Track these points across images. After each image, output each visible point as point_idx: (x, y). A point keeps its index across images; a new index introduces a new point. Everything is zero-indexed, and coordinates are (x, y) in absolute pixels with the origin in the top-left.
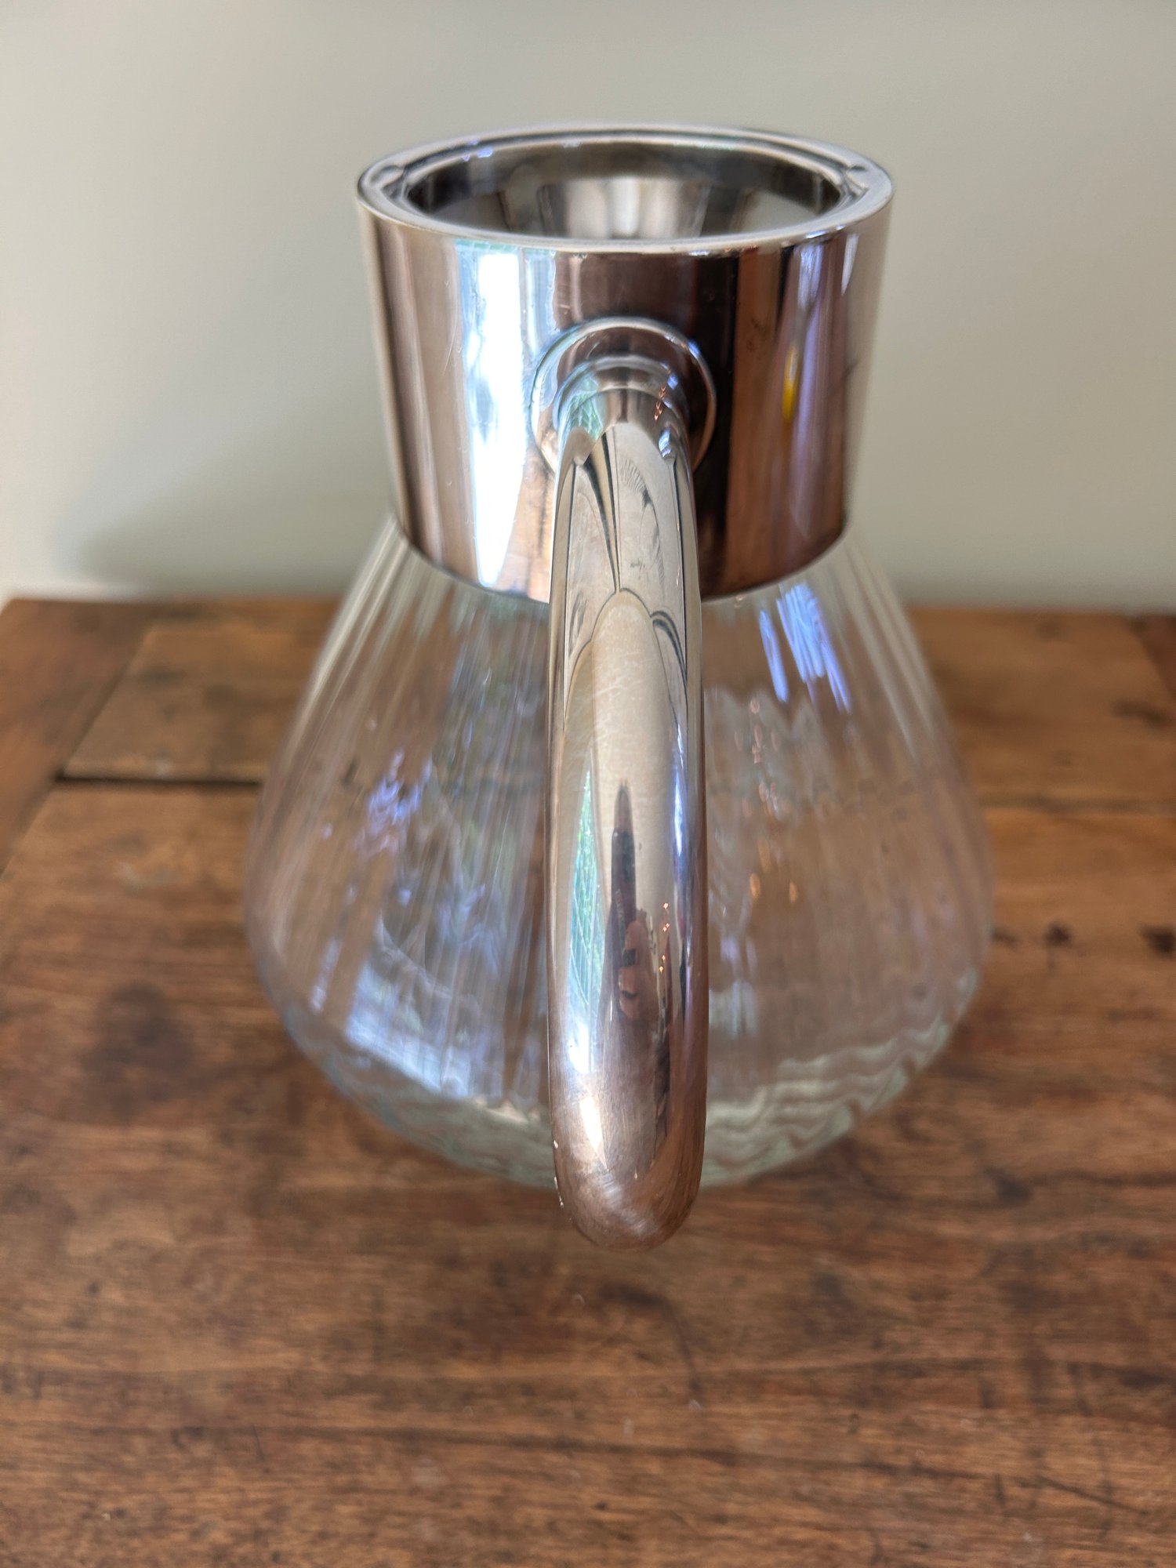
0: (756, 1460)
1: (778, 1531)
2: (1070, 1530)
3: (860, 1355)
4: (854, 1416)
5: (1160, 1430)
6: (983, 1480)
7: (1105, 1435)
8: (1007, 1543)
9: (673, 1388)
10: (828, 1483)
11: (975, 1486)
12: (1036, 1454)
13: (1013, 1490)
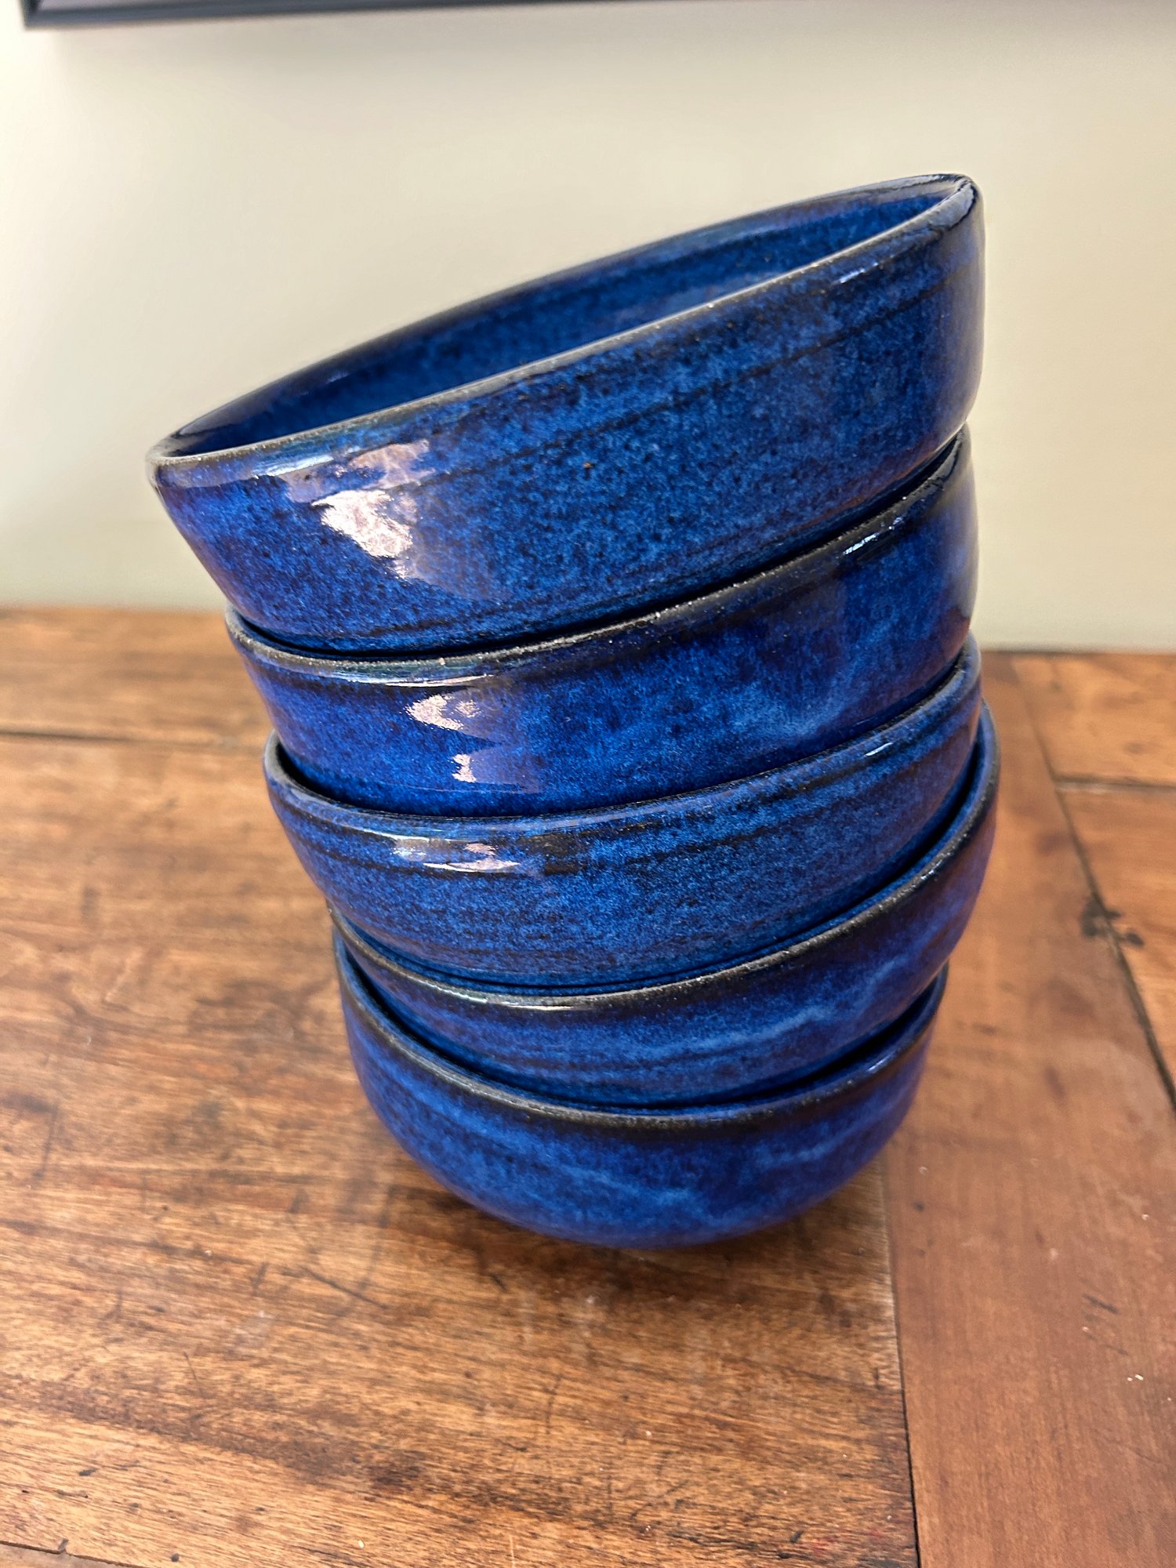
0: (54, 1232)
1: (36, 1287)
2: (305, 1312)
3: (204, 1163)
4: (165, 1208)
5: (444, 1244)
6: (249, 1266)
7: (386, 1244)
8: (239, 1316)
9: (16, 1174)
10: (106, 1256)
11: (240, 1270)
12: (313, 1251)
13: (275, 1278)
